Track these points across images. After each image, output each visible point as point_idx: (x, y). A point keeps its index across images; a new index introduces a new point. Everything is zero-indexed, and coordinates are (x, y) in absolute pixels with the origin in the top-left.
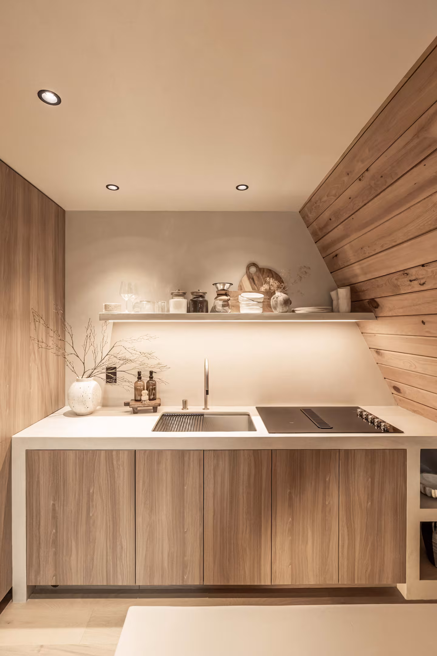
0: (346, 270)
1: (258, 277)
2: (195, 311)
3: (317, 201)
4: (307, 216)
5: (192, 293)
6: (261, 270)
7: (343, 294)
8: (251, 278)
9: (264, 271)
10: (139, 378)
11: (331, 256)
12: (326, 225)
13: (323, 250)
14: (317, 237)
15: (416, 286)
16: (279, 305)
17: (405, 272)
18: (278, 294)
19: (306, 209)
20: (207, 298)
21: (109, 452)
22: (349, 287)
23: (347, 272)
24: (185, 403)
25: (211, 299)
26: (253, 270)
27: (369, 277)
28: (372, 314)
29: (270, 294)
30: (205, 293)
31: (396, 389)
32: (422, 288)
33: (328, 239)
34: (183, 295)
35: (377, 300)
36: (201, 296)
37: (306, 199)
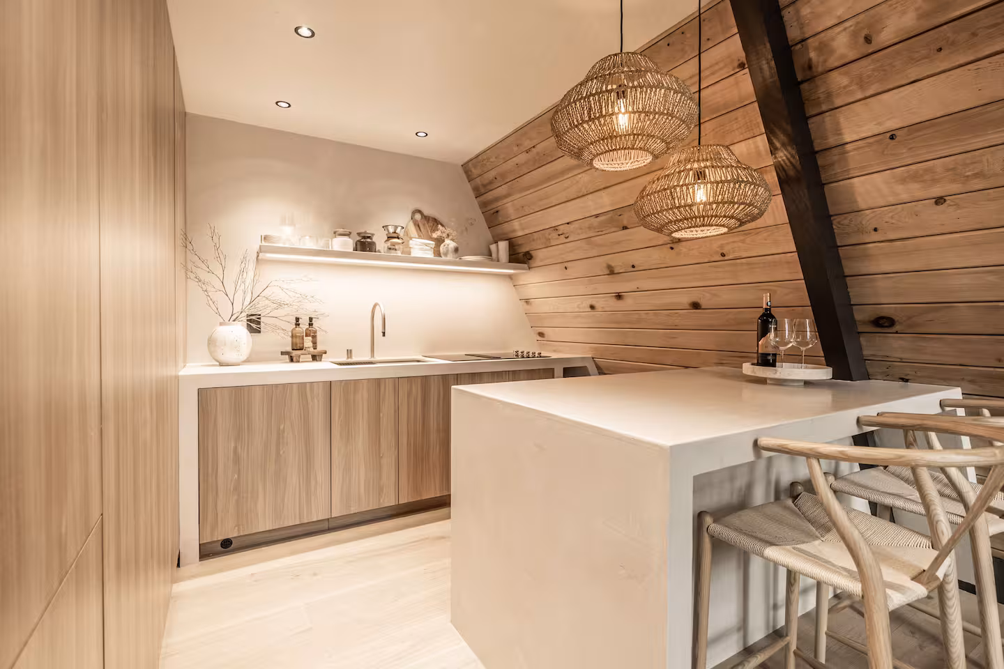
0: (506, 225)
1: (424, 225)
2: (363, 250)
3: (485, 160)
4: (471, 171)
5: (359, 234)
6: (426, 218)
7: (503, 245)
8: (417, 225)
9: (429, 219)
10: (297, 325)
11: (492, 212)
12: (491, 183)
13: (483, 205)
14: (478, 192)
15: (562, 239)
16: (450, 252)
17: (555, 228)
18: (447, 241)
19: (470, 164)
20: (374, 239)
21: (302, 386)
22: (507, 241)
23: (506, 227)
24: (349, 352)
25: (380, 241)
26: (418, 216)
27: (527, 232)
28: (526, 266)
29: (439, 241)
30: (373, 235)
31: (541, 334)
32: (567, 240)
33: (490, 196)
34: (349, 235)
35: (531, 252)
36: (369, 237)
37: (473, 156)
